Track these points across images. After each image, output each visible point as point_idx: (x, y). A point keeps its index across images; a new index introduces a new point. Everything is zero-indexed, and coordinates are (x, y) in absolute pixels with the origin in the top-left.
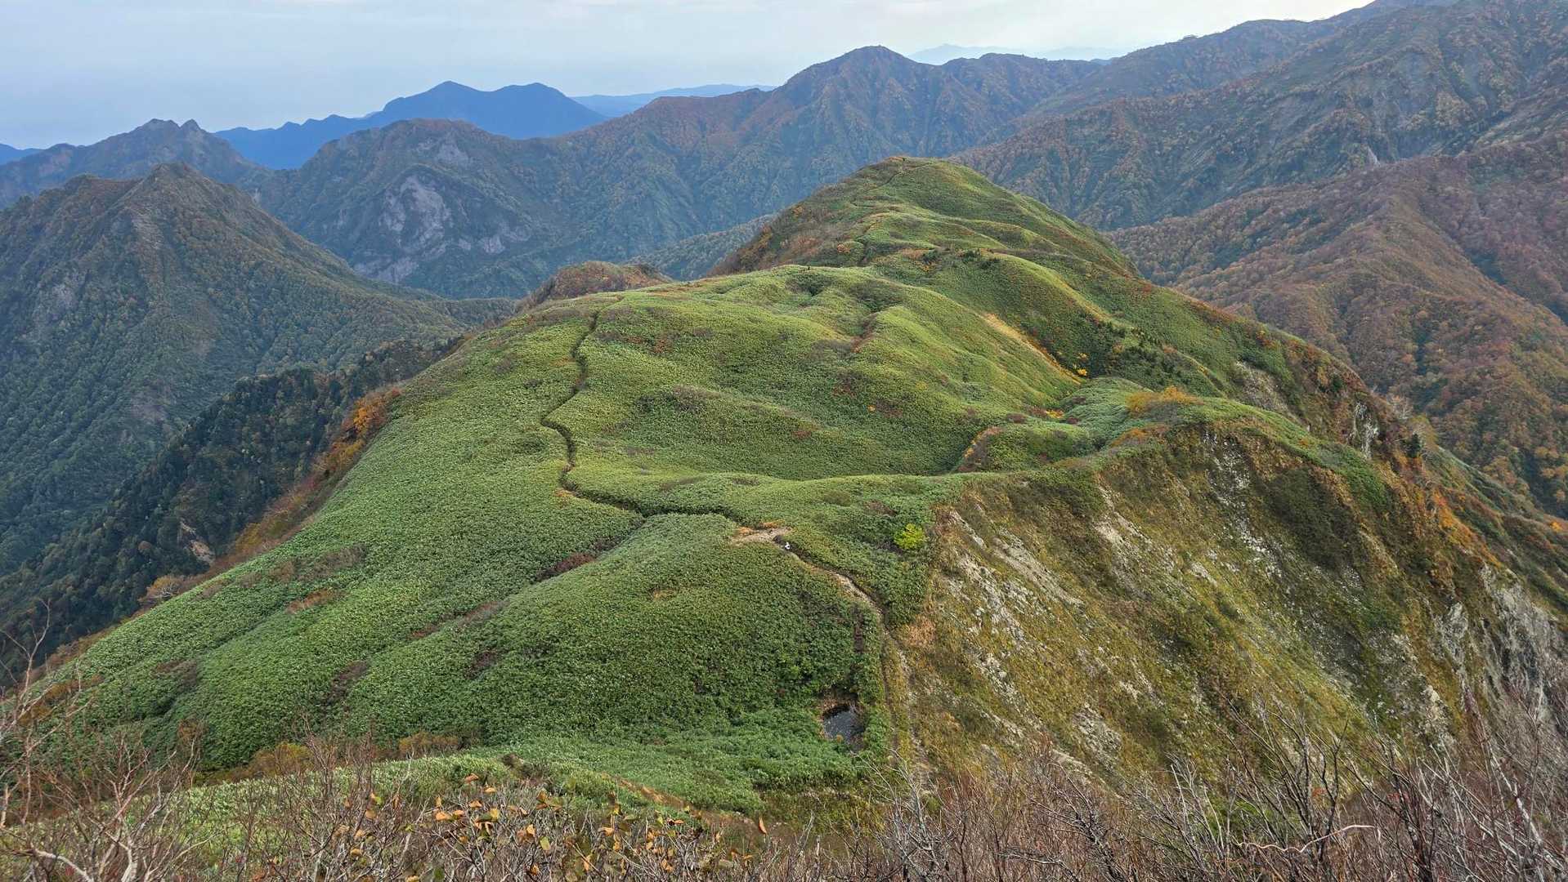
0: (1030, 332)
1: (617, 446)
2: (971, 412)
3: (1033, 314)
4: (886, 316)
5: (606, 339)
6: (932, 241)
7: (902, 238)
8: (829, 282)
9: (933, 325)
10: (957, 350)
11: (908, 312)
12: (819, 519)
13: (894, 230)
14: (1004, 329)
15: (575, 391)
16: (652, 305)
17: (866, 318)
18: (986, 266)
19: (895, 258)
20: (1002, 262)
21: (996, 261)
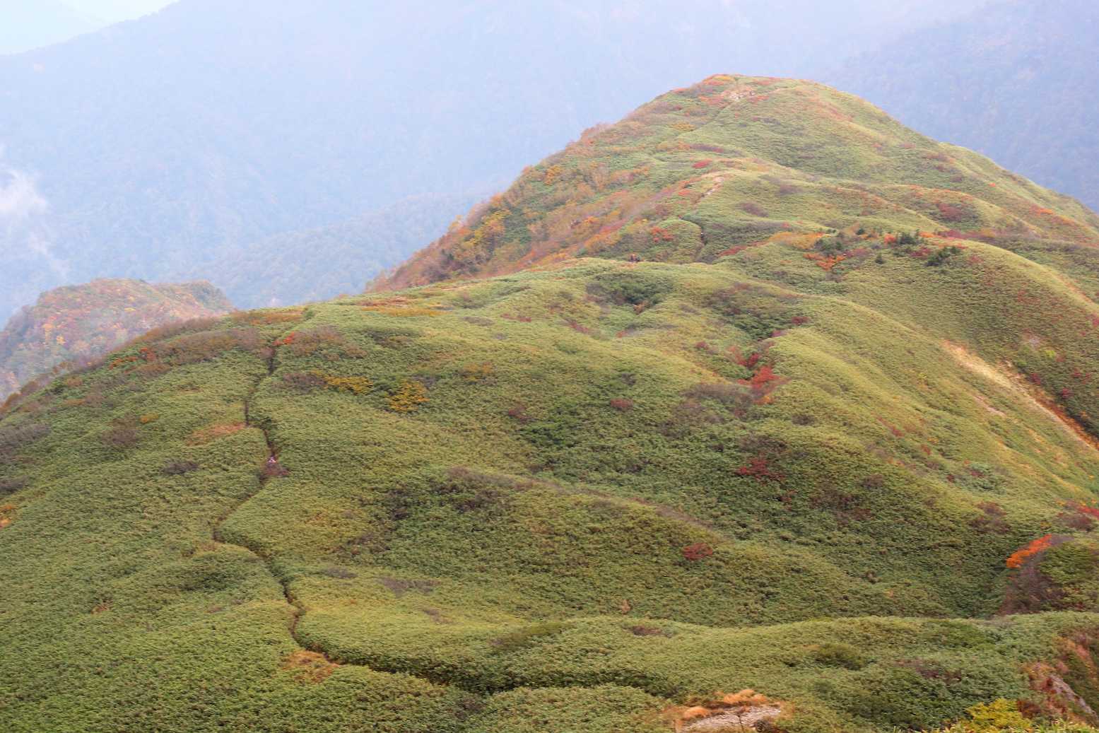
0: (1032, 376)
1: (367, 576)
2: (991, 509)
3: (1032, 343)
4: (787, 343)
5: (303, 385)
6: (820, 220)
7: (764, 215)
8: (669, 287)
9: (868, 363)
10: (920, 407)
11: (821, 339)
12: (822, 690)
13: (748, 200)
14: (985, 370)
15: (263, 479)
16: (371, 323)
17: (752, 348)
18: (937, 260)
19: (768, 247)
20: (967, 254)
21: (955, 250)
